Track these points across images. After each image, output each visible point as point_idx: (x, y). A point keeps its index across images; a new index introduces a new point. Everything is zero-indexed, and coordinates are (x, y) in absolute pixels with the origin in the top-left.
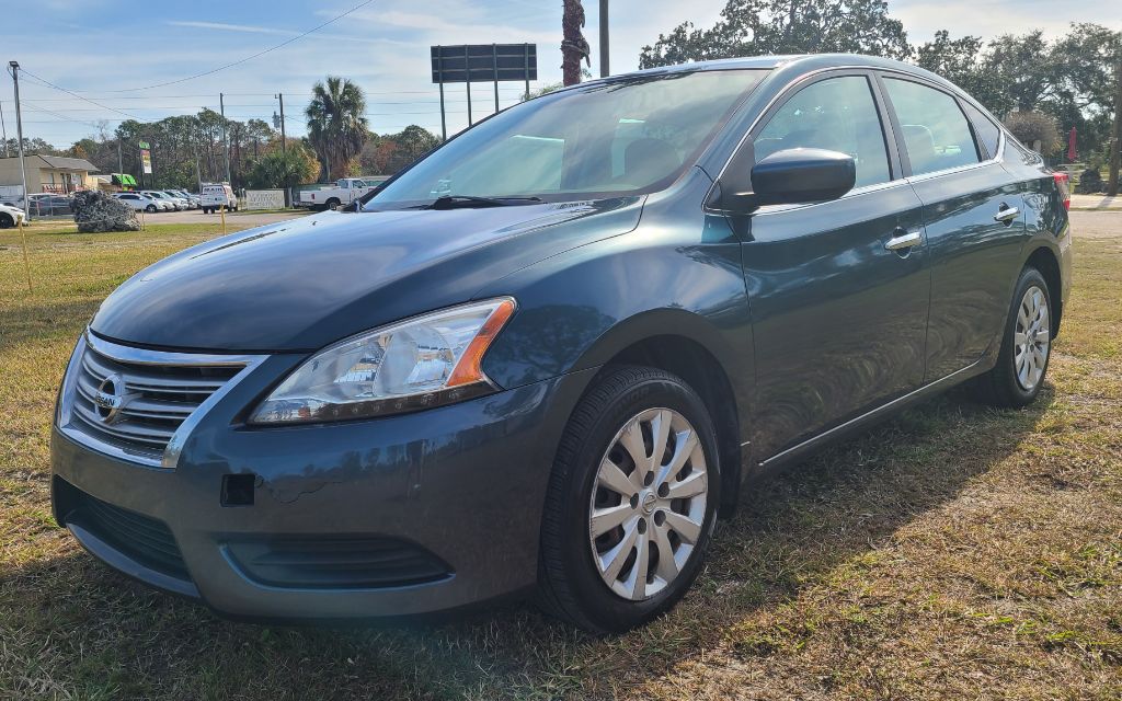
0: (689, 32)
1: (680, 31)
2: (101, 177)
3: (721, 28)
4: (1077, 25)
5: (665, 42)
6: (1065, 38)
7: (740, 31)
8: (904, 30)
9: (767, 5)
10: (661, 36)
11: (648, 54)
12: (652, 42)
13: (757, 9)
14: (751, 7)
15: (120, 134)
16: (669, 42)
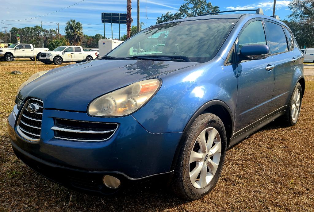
0: (170, 14)
2: (5, 44)
3: (177, 14)
7: (182, 15)
9: (190, 8)
10: (162, 15)
12: (160, 17)
14: (186, 9)
15: (11, 31)
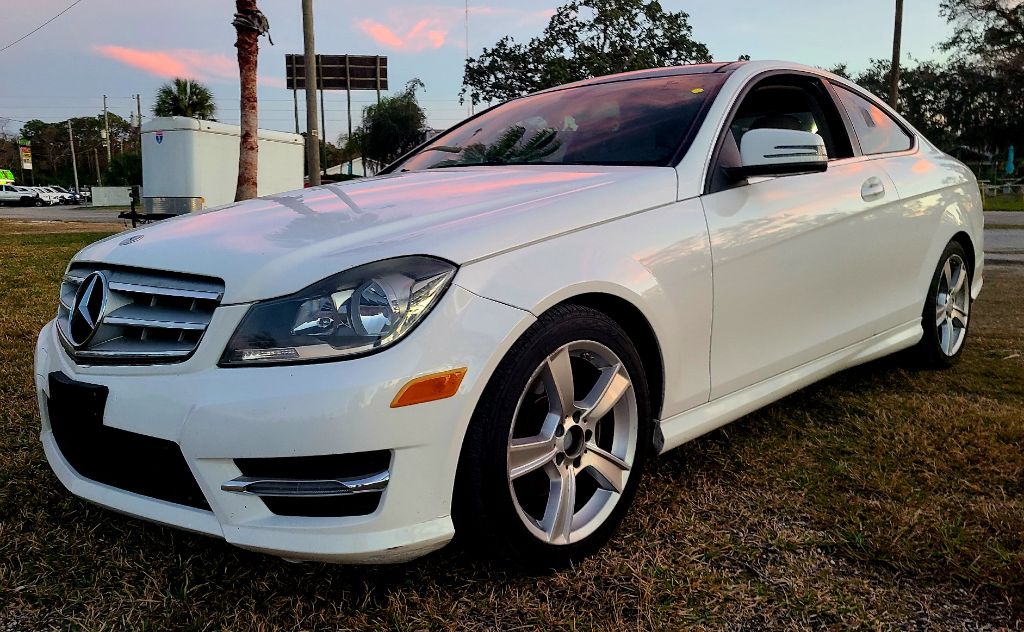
0: (510, 45)
1: (502, 45)
3: (536, 43)
4: (876, 61)
5: (489, 55)
6: (866, 73)
7: (555, 47)
8: (710, 54)
9: (584, 25)
10: (485, 49)
11: (471, 65)
12: (477, 55)
13: (577, 28)
14: (572, 26)
16: (492, 54)
